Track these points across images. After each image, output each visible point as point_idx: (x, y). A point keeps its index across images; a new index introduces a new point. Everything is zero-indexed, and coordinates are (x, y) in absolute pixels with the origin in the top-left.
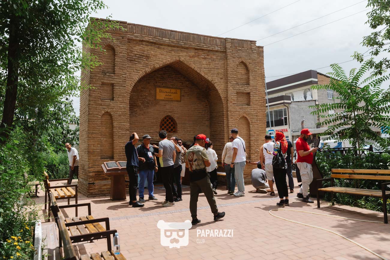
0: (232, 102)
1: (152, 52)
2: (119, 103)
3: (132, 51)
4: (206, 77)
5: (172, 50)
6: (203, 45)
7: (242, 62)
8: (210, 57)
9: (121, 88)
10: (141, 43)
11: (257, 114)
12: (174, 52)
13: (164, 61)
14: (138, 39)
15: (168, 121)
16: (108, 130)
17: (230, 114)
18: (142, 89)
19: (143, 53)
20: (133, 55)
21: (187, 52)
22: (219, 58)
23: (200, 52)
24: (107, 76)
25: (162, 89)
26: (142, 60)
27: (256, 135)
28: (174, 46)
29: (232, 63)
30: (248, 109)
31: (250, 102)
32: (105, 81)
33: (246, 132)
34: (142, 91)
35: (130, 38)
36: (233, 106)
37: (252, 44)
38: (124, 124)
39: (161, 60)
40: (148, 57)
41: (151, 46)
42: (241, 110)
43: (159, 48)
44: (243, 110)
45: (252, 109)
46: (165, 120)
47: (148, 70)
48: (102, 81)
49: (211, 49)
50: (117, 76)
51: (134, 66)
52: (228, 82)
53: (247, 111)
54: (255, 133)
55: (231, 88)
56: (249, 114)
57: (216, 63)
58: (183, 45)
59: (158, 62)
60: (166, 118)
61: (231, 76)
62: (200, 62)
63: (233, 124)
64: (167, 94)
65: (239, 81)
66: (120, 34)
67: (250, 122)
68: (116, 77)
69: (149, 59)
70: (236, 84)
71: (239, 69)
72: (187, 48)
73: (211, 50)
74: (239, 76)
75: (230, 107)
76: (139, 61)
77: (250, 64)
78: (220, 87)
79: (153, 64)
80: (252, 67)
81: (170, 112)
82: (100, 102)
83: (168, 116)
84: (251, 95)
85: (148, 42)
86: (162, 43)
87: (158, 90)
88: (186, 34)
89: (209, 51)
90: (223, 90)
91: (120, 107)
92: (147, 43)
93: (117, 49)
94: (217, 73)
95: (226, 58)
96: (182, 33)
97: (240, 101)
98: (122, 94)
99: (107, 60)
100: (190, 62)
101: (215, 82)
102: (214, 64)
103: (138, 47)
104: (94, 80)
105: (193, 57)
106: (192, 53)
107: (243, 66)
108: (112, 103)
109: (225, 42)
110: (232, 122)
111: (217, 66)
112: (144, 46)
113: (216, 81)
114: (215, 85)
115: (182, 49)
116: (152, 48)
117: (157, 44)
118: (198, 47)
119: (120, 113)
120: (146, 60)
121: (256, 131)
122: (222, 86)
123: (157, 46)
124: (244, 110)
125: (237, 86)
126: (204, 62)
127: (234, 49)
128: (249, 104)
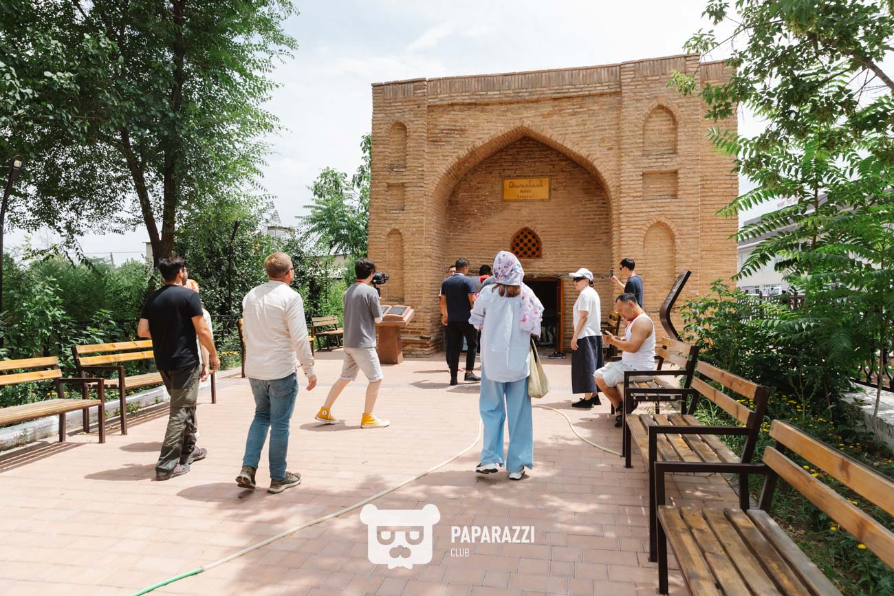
0: (632, 195)
1: (471, 121)
2: (412, 214)
3: (437, 125)
4: (576, 149)
5: (507, 111)
6: (569, 89)
7: (661, 107)
8: (585, 109)
9: (416, 189)
10: (451, 108)
11: (695, 216)
12: (512, 113)
13: (493, 133)
14: (445, 102)
15: (526, 237)
16: (398, 257)
17: (626, 219)
18: (479, 185)
19: (455, 126)
20: (437, 131)
21: (537, 109)
22: (606, 107)
23: (565, 104)
24: (395, 174)
25: (514, 181)
26: (453, 137)
27: (691, 260)
28: (511, 103)
29: (634, 112)
30: (673, 206)
31: (677, 191)
32: (392, 182)
33: (668, 255)
34: (478, 188)
35: (431, 104)
36: (633, 202)
37: (687, 63)
38: (419, 247)
39: (486, 132)
40: (462, 131)
41: (469, 109)
42: (654, 209)
43: (482, 111)
44: (659, 209)
45: (681, 204)
46: (522, 237)
47: (463, 153)
48: (388, 181)
49: (587, 93)
50: (410, 171)
51: (440, 150)
52: (623, 155)
53: (669, 211)
54: (687, 256)
55: (630, 166)
56: (674, 217)
57: (598, 118)
58: (527, 98)
59: (481, 136)
60: (522, 233)
61: (629, 141)
62: (563, 123)
63: (633, 238)
64: (523, 189)
65: (655, 148)
66: (414, 101)
67: (676, 233)
68: (407, 173)
69: (464, 134)
70: (643, 155)
71: (654, 121)
72: (537, 101)
73: (589, 95)
74: (654, 137)
75: (625, 205)
76: (448, 139)
77: (680, 107)
78: (605, 167)
79: (473, 142)
80: (685, 113)
81: (528, 221)
82: (384, 215)
83: (526, 229)
84: (680, 176)
85: (463, 104)
86: (486, 101)
87: (507, 182)
88: (533, 75)
89: (584, 97)
90: (613, 172)
91: (413, 220)
92: (462, 107)
93: (410, 127)
94: (602, 139)
95: (619, 106)
96: (524, 74)
97: (655, 190)
98: (416, 200)
99: (398, 147)
100: (542, 127)
101: (594, 157)
102: (594, 121)
103: (445, 116)
104: (376, 181)
105: (549, 115)
106: (547, 108)
107: (664, 114)
108: (402, 216)
109: (620, 72)
110: (630, 235)
111: (601, 124)
112: (455, 113)
113: (597, 156)
114: (595, 163)
115: (528, 105)
116: (471, 113)
117: (480, 105)
118: (558, 96)
119: (414, 229)
120: (461, 137)
121: (692, 252)
122: (611, 163)
123: (480, 107)
124: (662, 209)
125: (645, 161)
126: (573, 121)
127: (640, 83)
128: (675, 196)
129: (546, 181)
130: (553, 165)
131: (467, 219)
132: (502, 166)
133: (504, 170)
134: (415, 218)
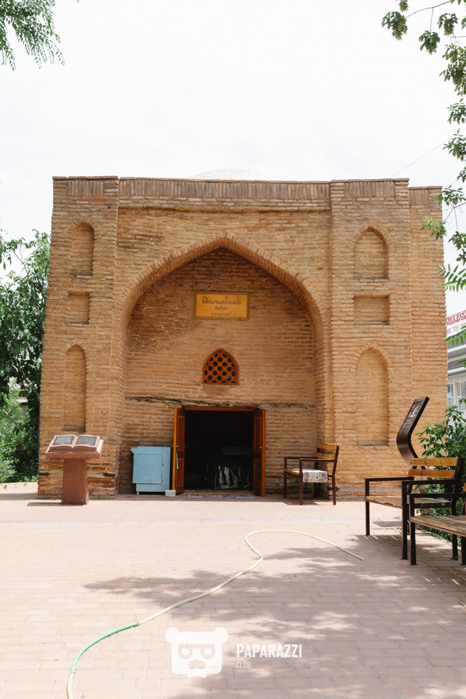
0: (343, 319)
1: (168, 228)
2: (98, 329)
3: (129, 230)
4: (284, 267)
5: (209, 220)
6: (277, 203)
7: (371, 229)
8: (293, 225)
9: (103, 300)
10: (146, 212)
11: (407, 344)
12: (215, 223)
13: (193, 242)
14: (140, 205)
15: (220, 360)
16: (78, 378)
17: (337, 344)
18: (168, 299)
19: (150, 232)
20: (129, 236)
21: (242, 220)
22: (316, 225)
23: (272, 217)
24: (78, 281)
25: (206, 295)
26: (148, 244)
27: (404, 390)
28: (213, 212)
29: (344, 233)
30: (384, 332)
31: (389, 317)
32: (74, 290)
33: (380, 384)
34: (166, 302)
35: (123, 205)
36: (344, 327)
37: (397, 187)
38: (106, 367)
39: (185, 241)
40: (159, 238)
41: (166, 215)
42: (366, 335)
43: (181, 218)
44: (371, 335)
45: (393, 331)
46: (216, 359)
47: (158, 262)
48: (69, 289)
49: (296, 208)
50: (98, 278)
51: (132, 258)
52: (334, 276)
53: (381, 337)
54: (400, 385)
55: (341, 288)
56: (386, 344)
57: (307, 235)
58: (231, 208)
59: (180, 245)
60: (216, 355)
61: (340, 262)
62: (271, 238)
63: (345, 365)
64: (219, 306)
65: (365, 271)
66: (104, 200)
67: (389, 361)
68: (93, 281)
69: (160, 241)
70: (354, 278)
71: (365, 244)
72: (242, 212)
73: (298, 211)
74: (365, 260)
75: (337, 329)
76: (142, 246)
77: (390, 231)
78: (314, 287)
79: (170, 251)
80: (396, 238)
81: (225, 342)
82: (64, 328)
83: (220, 351)
84: (391, 301)
85: (160, 209)
86: (186, 207)
87: (200, 297)
88: (239, 184)
89: (292, 212)
90: (323, 293)
91: (99, 335)
92: (158, 212)
93: (99, 230)
94: (311, 258)
95: (330, 225)
96: (229, 182)
97: (366, 314)
98: (104, 312)
99: (82, 251)
100: (247, 240)
101: (303, 276)
102: (302, 239)
103: (139, 220)
104: (55, 288)
105: (255, 228)
106: (253, 221)
107: (374, 237)
108: (85, 330)
109: (330, 190)
110: (342, 361)
111: (310, 242)
112: (151, 218)
113: (307, 275)
114: (304, 283)
115: (232, 216)
116: (169, 218)
117: (179, 211)
118: (266, 209)
119: (100, 346)
120: (156, 244)
121: (405, 381)
122: (321, 284)
123: (179, 214)
124: (374, 335)
125: (356, 284)
126: (281, 237)
127: (351, 203)
128: (386, 322)
129: (244, 298)
130: (253, 281)
131: (153, 337)
132: (194, 278)
133: (197, 283)
134: (102, 333)
